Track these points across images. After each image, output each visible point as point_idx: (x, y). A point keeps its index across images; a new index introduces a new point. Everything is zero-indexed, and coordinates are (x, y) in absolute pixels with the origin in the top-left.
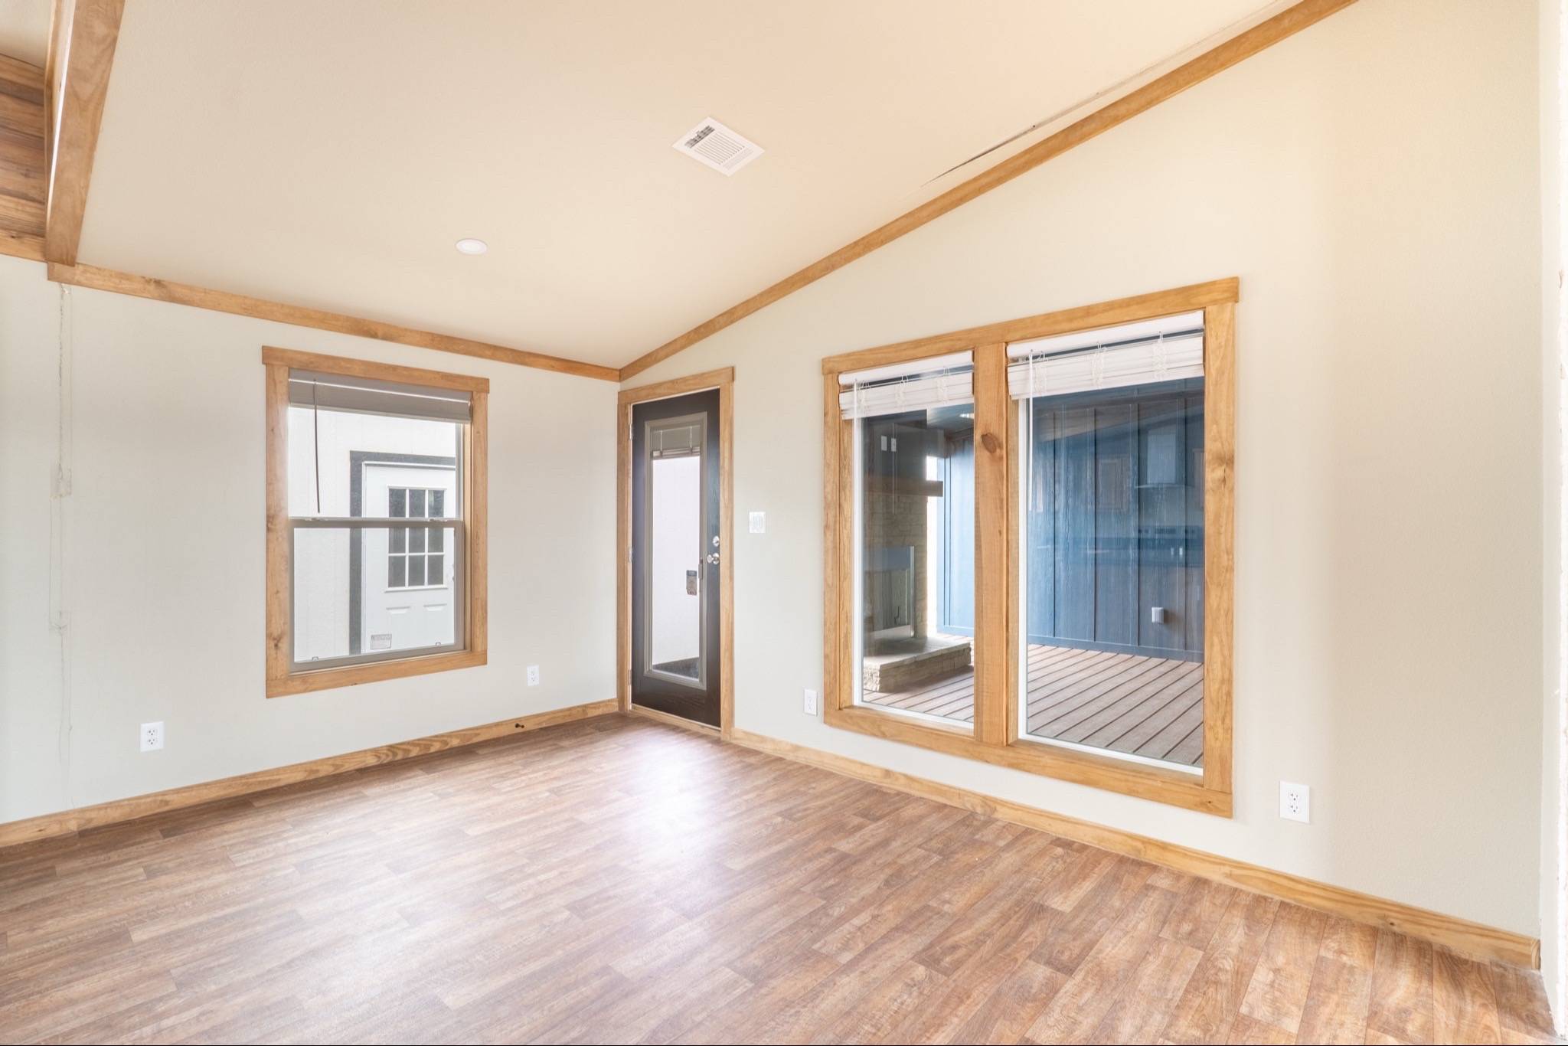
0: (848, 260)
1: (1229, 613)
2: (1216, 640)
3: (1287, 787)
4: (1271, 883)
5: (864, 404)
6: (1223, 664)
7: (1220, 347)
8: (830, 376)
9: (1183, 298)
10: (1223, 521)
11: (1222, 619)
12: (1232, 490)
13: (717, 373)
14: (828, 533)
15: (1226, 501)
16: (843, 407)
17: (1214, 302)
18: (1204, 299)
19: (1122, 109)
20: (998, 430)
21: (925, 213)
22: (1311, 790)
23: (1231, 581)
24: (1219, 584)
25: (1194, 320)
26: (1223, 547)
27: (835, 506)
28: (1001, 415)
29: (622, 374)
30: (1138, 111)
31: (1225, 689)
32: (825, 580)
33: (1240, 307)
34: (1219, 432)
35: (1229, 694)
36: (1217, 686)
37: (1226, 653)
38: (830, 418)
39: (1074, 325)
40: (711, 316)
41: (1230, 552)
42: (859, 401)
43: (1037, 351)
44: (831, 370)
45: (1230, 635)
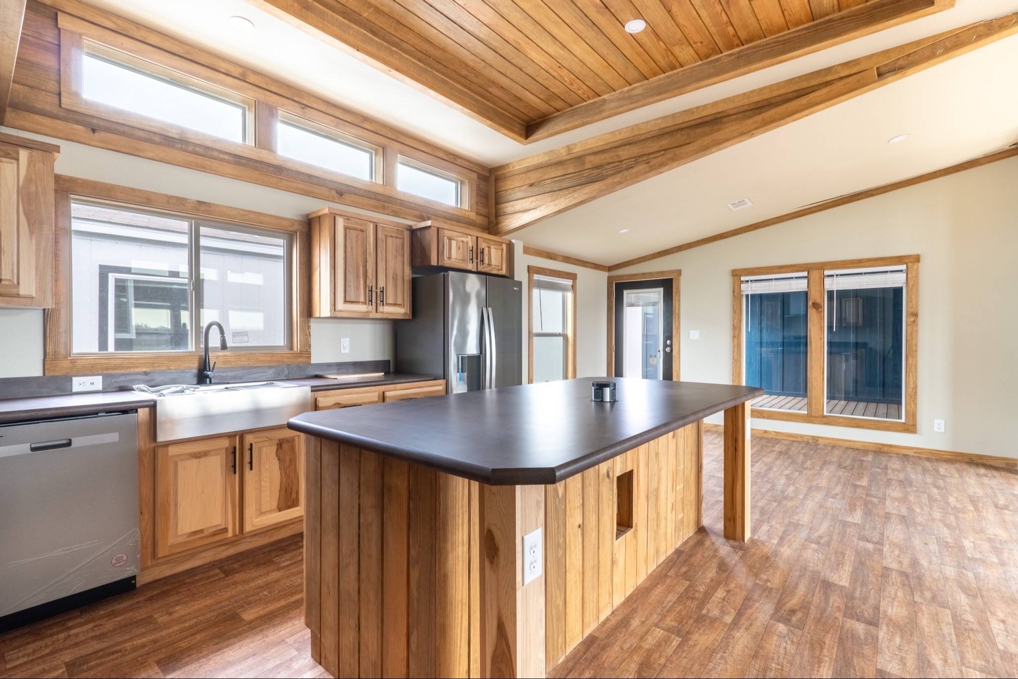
0: (745, 232)
1: (916, 365)
2: (911, 374)
3: (936, 421)
4: (931, 453)
5: (753, 289)
6: (914, 382)
7: (913, 277)
8: (736, 277)
9: (899, 260)
10: (914, 335)
11: (913, 367)
12: (917, 325)
13: (672, 272)
14: (735, 339)
15: (915, 329)
16: (742, 289)
17: (911, 262)
18: (907, 261)
19: (875, 192)
20: (818, 301)
21: (786, 218)
22: (945, 422)
23: (917, 355)
24: (912, 356)
25: (904, 267)
26: (914, 344)
27: (736, 328)
28: (821, 296)
29: (610, 269)
30: (881, 193)
31: (914, 391)
32: (733, 358)
33: (920, 264)
34: (912, 305)
35: (916, 392)
36: (911, 390)
37: (915, 378)
38: (736, 293)
39: (854, 265)
40: (668, 248)
41: (916, 345)
42: (751, 288)
43: (837, 273)
44: (736, 274)
45: (916, 373)
